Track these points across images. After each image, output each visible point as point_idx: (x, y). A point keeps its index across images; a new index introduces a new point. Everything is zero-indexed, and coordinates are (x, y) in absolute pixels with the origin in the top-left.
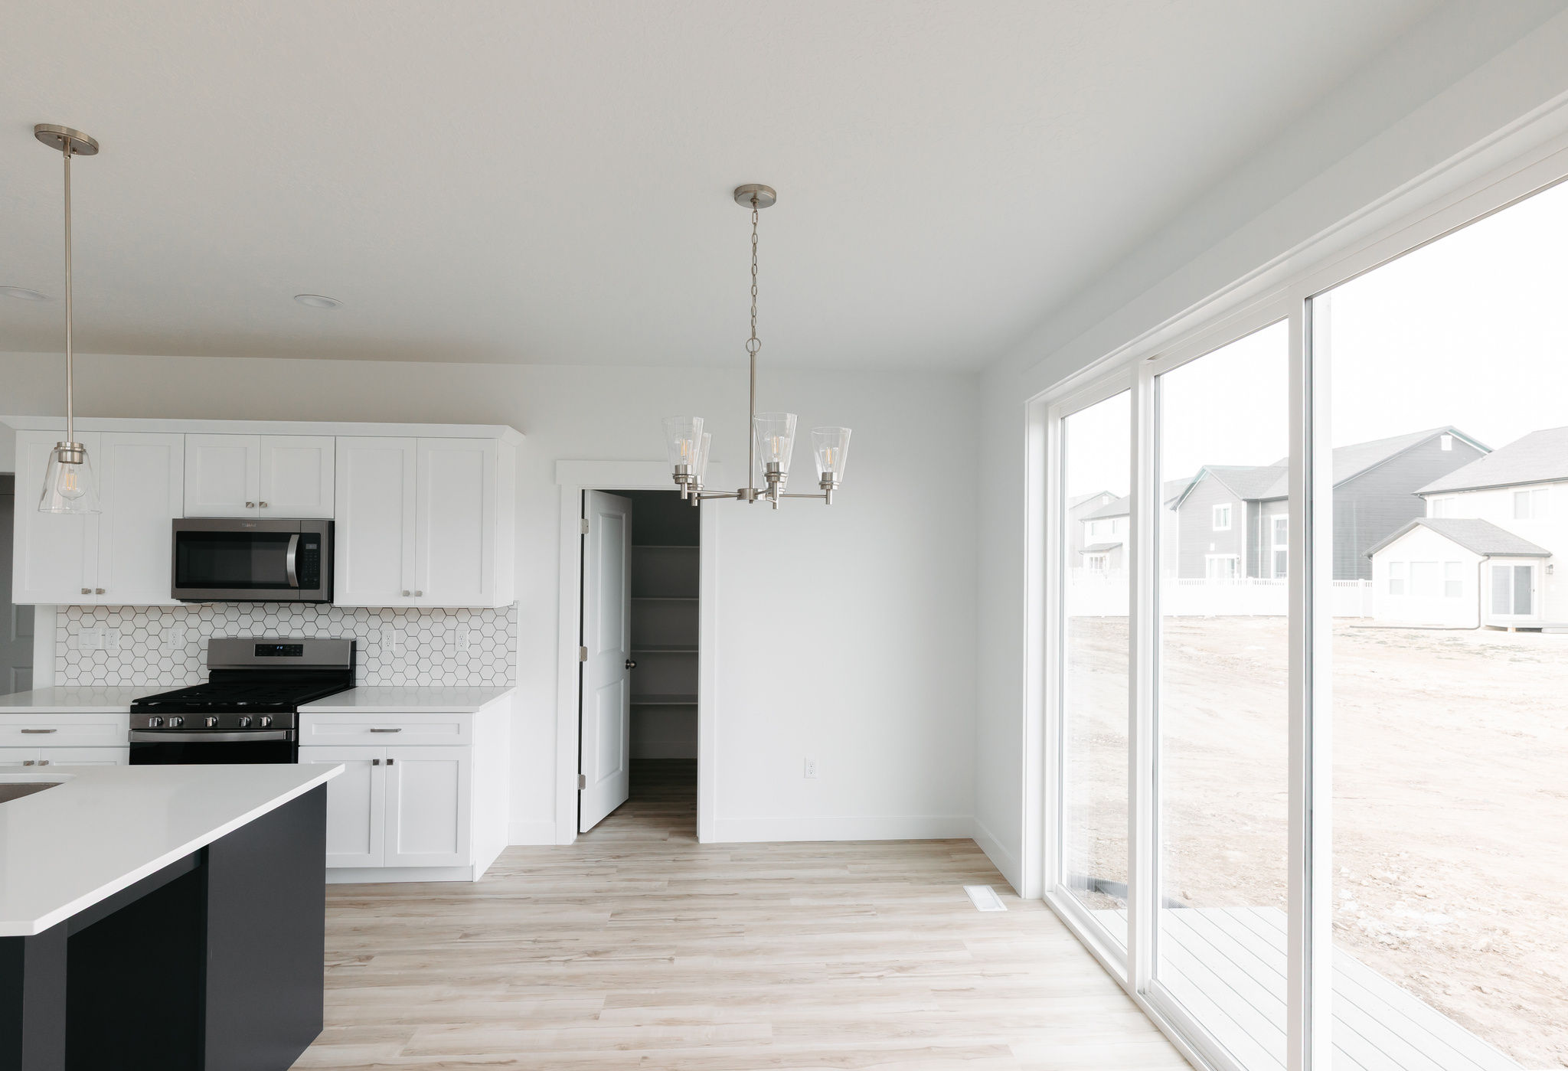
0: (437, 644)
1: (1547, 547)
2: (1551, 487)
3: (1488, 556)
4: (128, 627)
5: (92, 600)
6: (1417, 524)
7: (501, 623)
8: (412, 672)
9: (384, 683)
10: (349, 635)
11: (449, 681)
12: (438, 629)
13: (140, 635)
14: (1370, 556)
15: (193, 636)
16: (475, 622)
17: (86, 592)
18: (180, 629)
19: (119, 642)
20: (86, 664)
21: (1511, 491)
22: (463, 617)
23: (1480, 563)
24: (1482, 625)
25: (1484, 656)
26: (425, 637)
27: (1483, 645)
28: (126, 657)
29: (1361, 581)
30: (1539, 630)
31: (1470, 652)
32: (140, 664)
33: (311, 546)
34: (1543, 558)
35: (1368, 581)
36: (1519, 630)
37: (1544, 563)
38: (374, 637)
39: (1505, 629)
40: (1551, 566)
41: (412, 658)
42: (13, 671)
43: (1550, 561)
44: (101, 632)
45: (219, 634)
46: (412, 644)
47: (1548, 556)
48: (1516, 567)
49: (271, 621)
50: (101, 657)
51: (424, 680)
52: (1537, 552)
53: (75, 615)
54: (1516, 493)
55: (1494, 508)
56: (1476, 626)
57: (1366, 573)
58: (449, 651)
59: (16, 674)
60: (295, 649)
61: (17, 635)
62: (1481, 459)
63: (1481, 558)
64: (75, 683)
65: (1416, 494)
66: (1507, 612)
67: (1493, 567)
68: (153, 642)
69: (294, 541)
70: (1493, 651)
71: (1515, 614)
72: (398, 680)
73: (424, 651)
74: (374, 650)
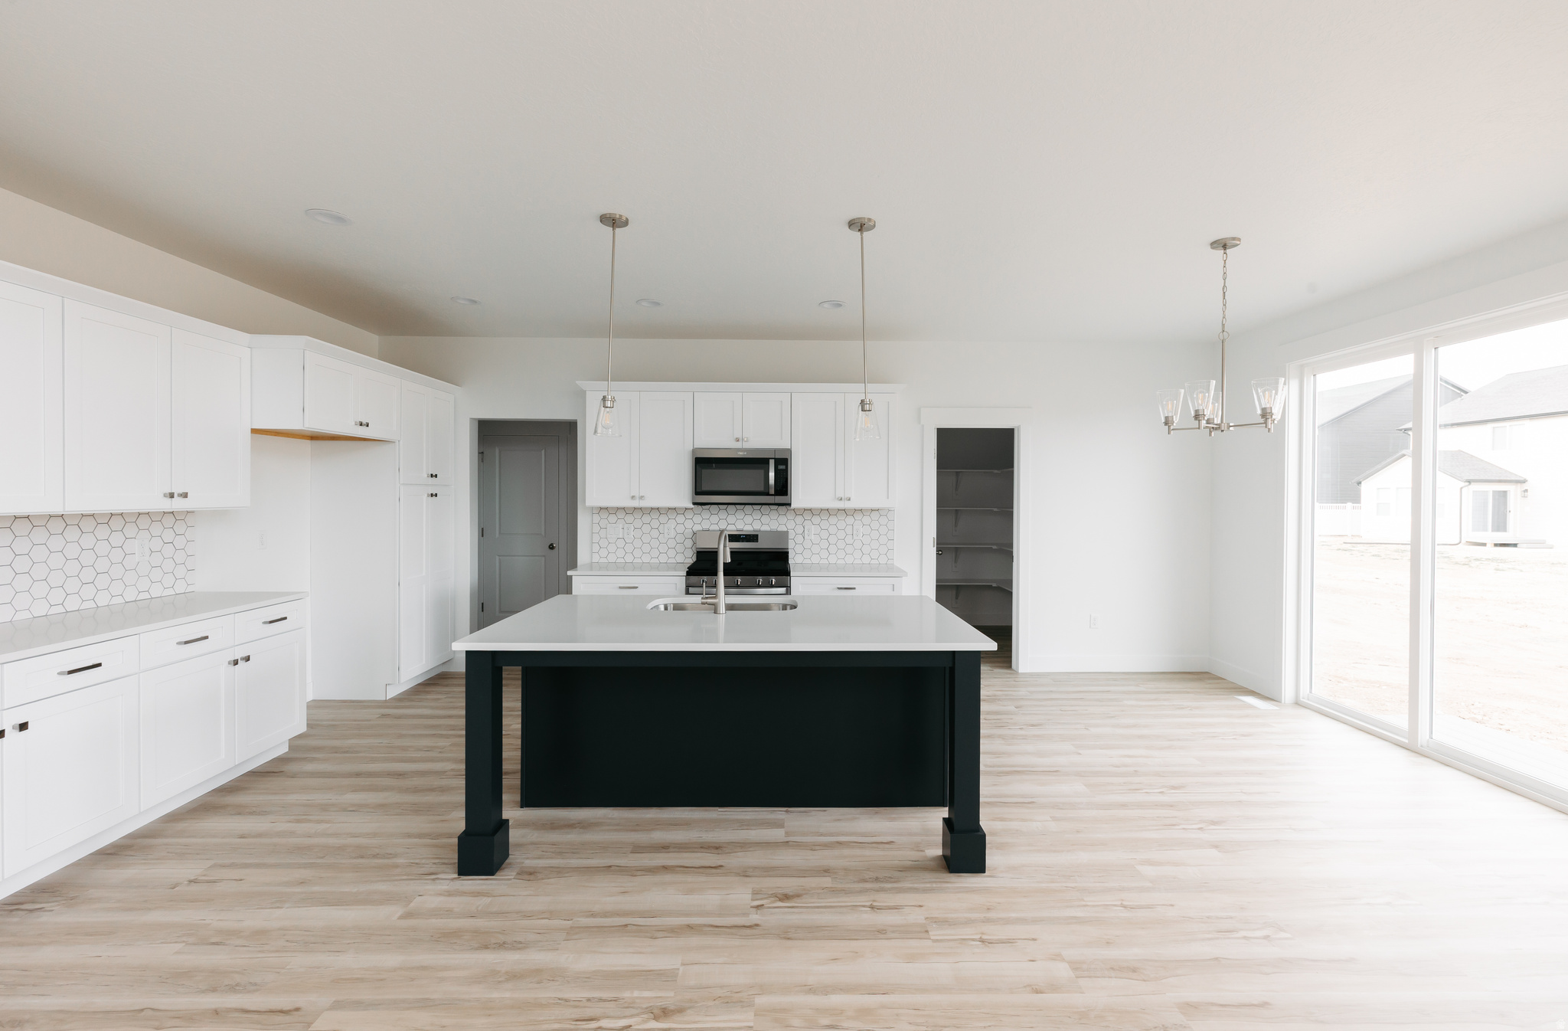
0: (841, 535)
1: (1523, 475)
2: (1527, 422)
3: (1469, 482)
4: (638, 523)
5: (636, 504)
6: (1404, 455)
7: (883, 520)
8: (824, 554)
9: (805, 561)
10: (783, 528)
11: (849, 560)
12: (842, 524)
13: (646, 528)
14: (1359, 483)
15: (681, 528)
16: (866, 520)
17: (633, 497)
18: (672, 524)
19: (632, 533)
20: (612, 548)
21: (1490, 426)
22: (858, 516)
23: (1461, 488)
24: (1463, 541)
25: (1470, 567)
26: (833, 529)
27: (1467, 558)
28: (637, 543)
29: (1349, 505)
30: (1515, 545)
31: (1457, 563)
32: (646, 548)
33: (782, 467)
34: (1519, 484)
35: (1355, 505)
36: (1496, 545)
37: (1520, 488)
38: (799, 529)
39: (1484, 545)
40: (1526, 491)
41: (824, 544)
42: (497, 558)
43: (1525, 486)
44: (621, 526)
45: (697, 528)
46: (825, 535)
47: (1524, 481)
48: (1494, 492)
49: (731, 519)
50: (621, 543)
51: (833, 560)
52: (1513, 479)
53: (604, 514)
54: (1494, 428)
55: (1476, 442)
56: (1458, 542)
57: (1355, 498)
58: (849, 540)
59: (500, 560)
60: (753, 538)
61: (500, 533)
62: (1460, 399)
63: (1463, 484)
64: (605, 560)
65: (1401, 430)
66: (1485, 530)
67: (1474, 491)
68: (655, 533)
69: (772, 463)
70: (1478, 563)
71: (1492, 531)
72: (815, 559)
73: (832, 539)
74: (799, 539)
